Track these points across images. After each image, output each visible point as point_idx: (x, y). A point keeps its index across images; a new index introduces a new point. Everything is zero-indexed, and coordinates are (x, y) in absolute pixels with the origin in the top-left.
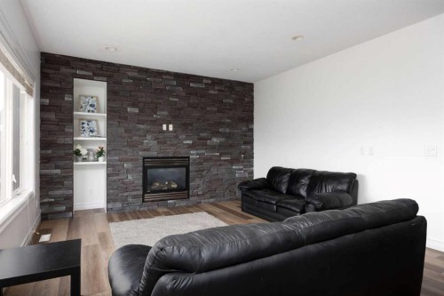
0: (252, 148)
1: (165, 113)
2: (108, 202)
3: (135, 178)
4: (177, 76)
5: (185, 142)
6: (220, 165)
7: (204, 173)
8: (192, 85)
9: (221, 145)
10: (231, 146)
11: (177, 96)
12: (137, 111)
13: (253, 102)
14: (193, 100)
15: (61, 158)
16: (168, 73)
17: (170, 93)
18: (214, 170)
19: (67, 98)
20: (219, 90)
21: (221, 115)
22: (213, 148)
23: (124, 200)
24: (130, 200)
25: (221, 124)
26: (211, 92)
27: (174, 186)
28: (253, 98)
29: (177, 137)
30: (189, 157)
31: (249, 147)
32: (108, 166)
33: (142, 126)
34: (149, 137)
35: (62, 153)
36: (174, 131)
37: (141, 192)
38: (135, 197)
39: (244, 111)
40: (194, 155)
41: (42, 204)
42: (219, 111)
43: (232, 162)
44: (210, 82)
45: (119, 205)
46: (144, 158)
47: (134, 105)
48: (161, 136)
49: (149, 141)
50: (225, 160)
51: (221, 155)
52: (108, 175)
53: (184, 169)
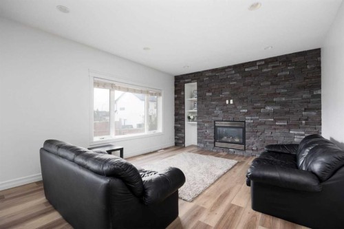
0: (319, 114)
1: (228, 93)
2: (198, 142)
3: (210, 132)
4: (235, 67)
5: (241, 111)
6: (275, 129)
7: (258, 134)
8: (246, 70)
9: (275, 112)
10: (288, 113)
11: (235, 81)
12: (210, 94)
13: (320, 68)
14: (248, 80)
15: (180, 120)
16: (229, 67)
17: (231, 80)
18: (268, 133)
19: (182, 94)
20: (273, 67)
21: (275, 87)
22: (268, 114)
23: (205, 143)
24: (208, 144)
25: (276, 94)
26: (265, 70)
27: (237, 140)
28: (319, 62)
29: (236, 107)
30: (245, 122)
31: (314, 113)
32: (198, 124)
33: (214, 103)
34: (217, 109)
35: (181, 118)
36: (234, 104)
37: (213, 141)
38: (210, 143)
39: (305, 78)
40: (249, 120)
41: (175, 139)
42: (272, 84)
43: (289, 127)
44: (263, 63)
45: (202, 145)
46: (215, 122)
47: (209, 91)
48: (225, 107)
49: (218, 111)
50: (281, 125)
51: (275, 120)
52: (198, 129)
53: (241, 130)
